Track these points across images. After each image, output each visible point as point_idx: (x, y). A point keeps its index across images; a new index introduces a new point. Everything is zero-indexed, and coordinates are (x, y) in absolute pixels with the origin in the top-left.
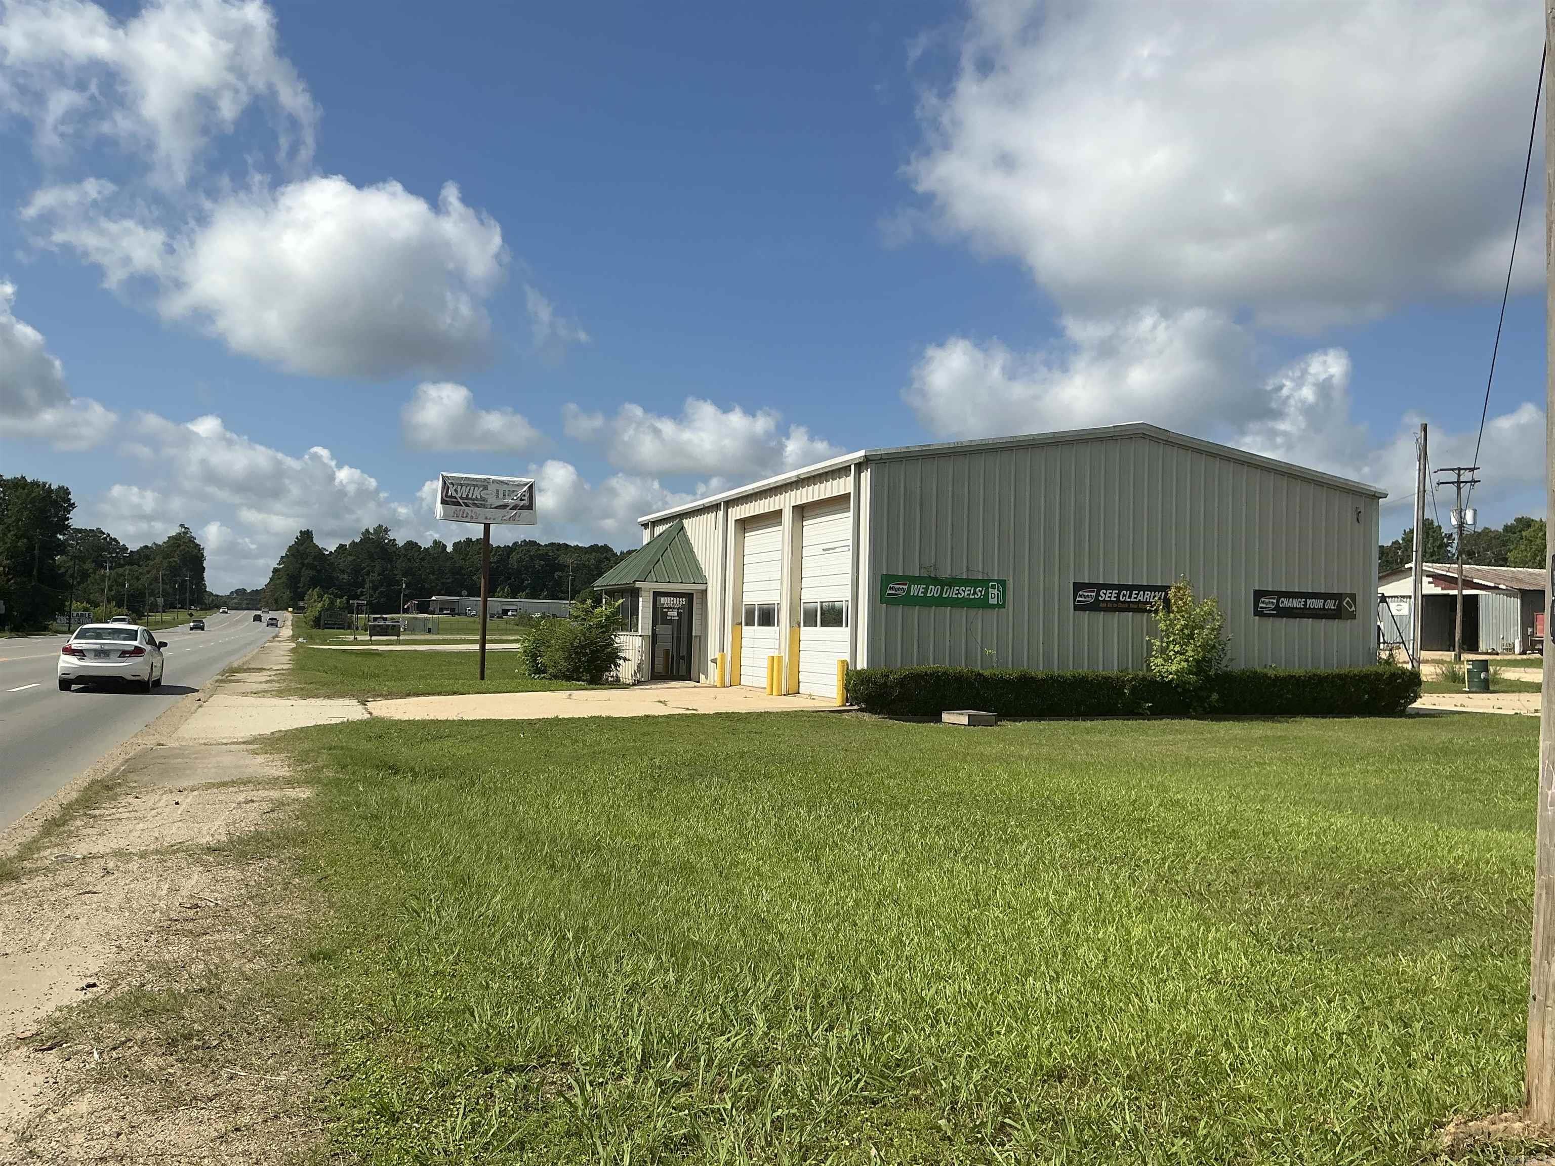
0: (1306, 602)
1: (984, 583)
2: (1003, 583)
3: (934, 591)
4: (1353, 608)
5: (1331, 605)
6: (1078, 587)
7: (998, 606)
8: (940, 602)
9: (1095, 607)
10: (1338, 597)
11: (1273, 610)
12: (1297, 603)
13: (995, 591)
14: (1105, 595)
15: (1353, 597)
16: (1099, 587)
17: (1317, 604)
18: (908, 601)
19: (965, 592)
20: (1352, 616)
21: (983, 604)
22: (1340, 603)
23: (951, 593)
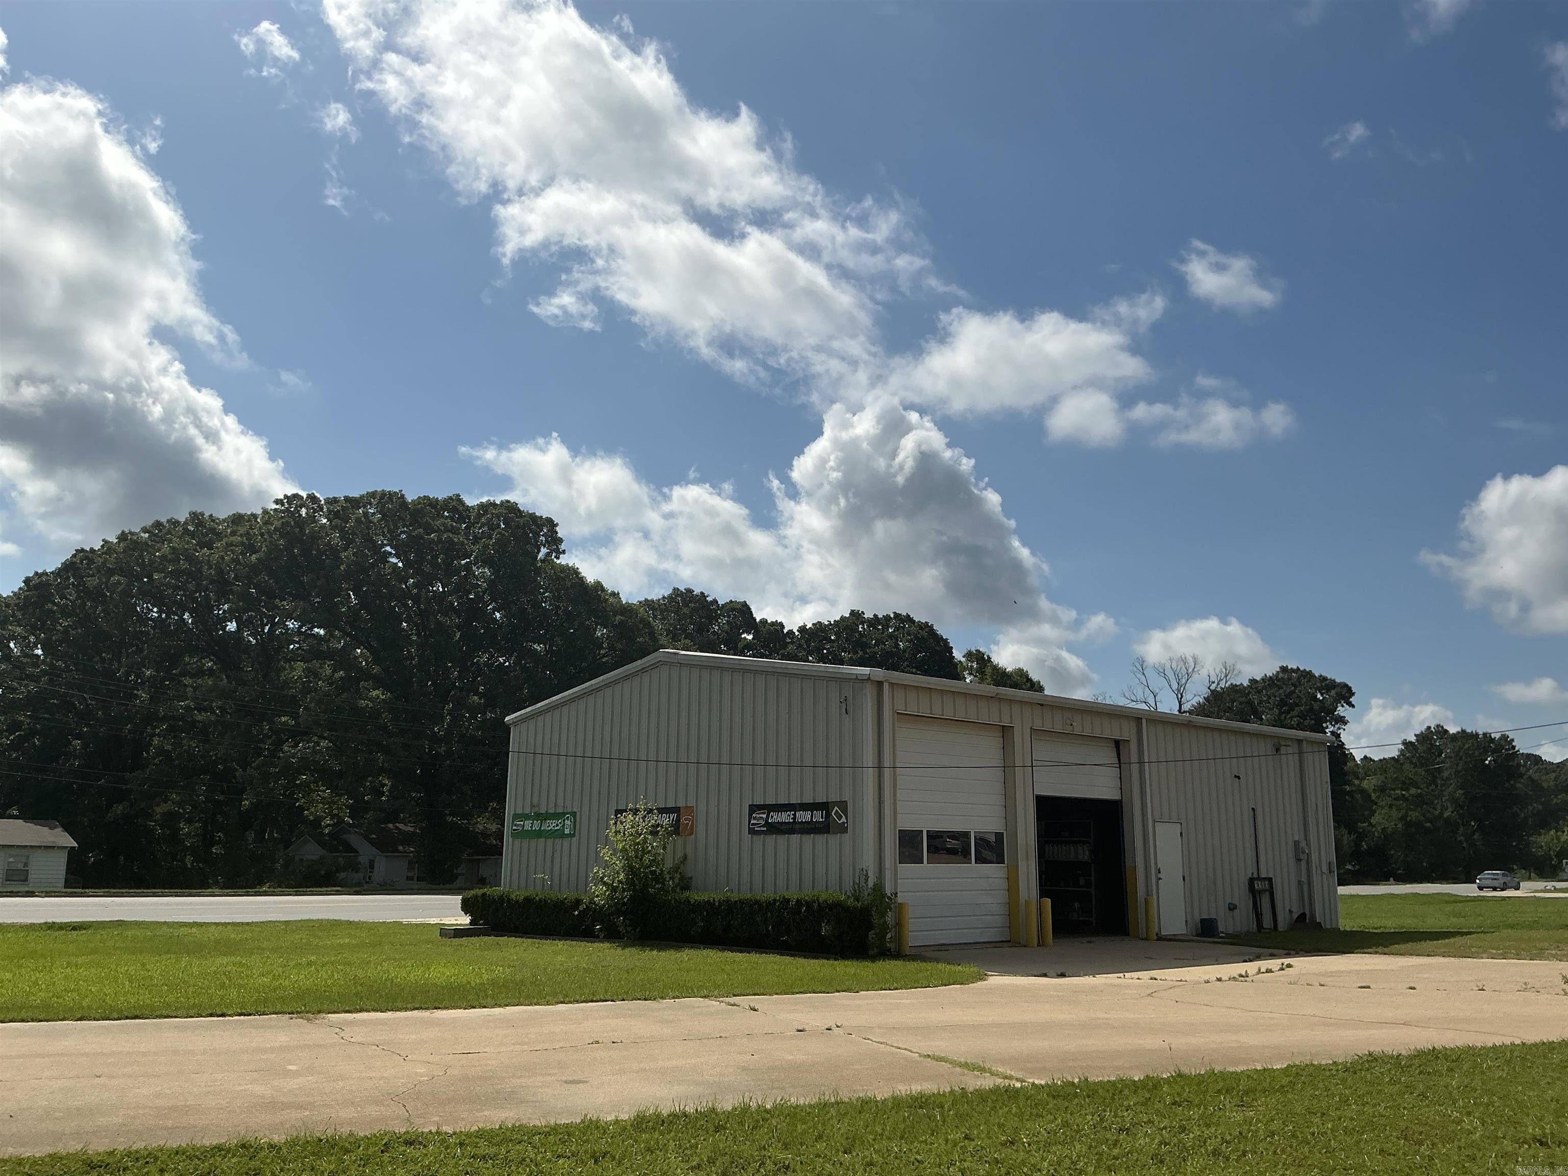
0: (795, 815)
1: (563, 815)
2: (574, 814)
3: (536, 825)
4: (844, 819)
5: (818, 817)
6: (618, 814)
7: (571, 835)
8: (539, 834)
10: (825, 807)
11: (763, 826)
12: (784, 817)
13: (569, 823)
15: (843, 805)
17: (803, 816)
18: (523, 834)
19: (553, 825)
20: (843, 829)
21: (562, 834)
22: (828, 815)
23: (546, 826)
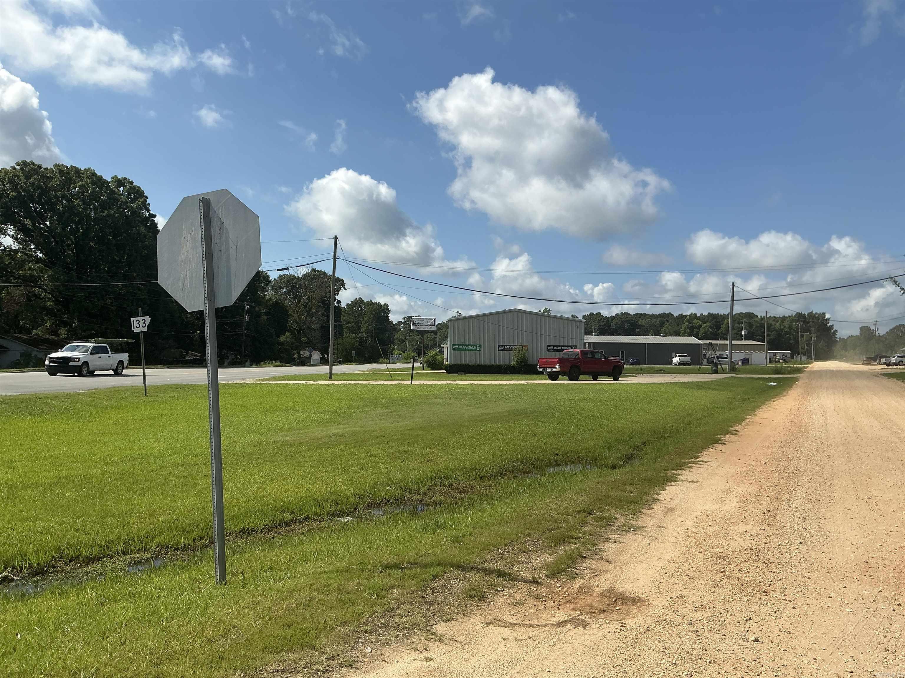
0: (562, 348)
1: (476, 345)
2: (481, 345)
3: (464, 347)
6: (499, 346)
7: (479, 350)
8: (465, 350)
9: (504, 350)
10: (571, 346)
11: (551, 350)
12: (559, 348)
13: (479, 347)
14: (506, 347)
15: (576, 346)
16: (505, 346)
17: (565, 348)
18: (458, 349)
19: (472, 347)
21: (476, 350)
23: (468, 348)
